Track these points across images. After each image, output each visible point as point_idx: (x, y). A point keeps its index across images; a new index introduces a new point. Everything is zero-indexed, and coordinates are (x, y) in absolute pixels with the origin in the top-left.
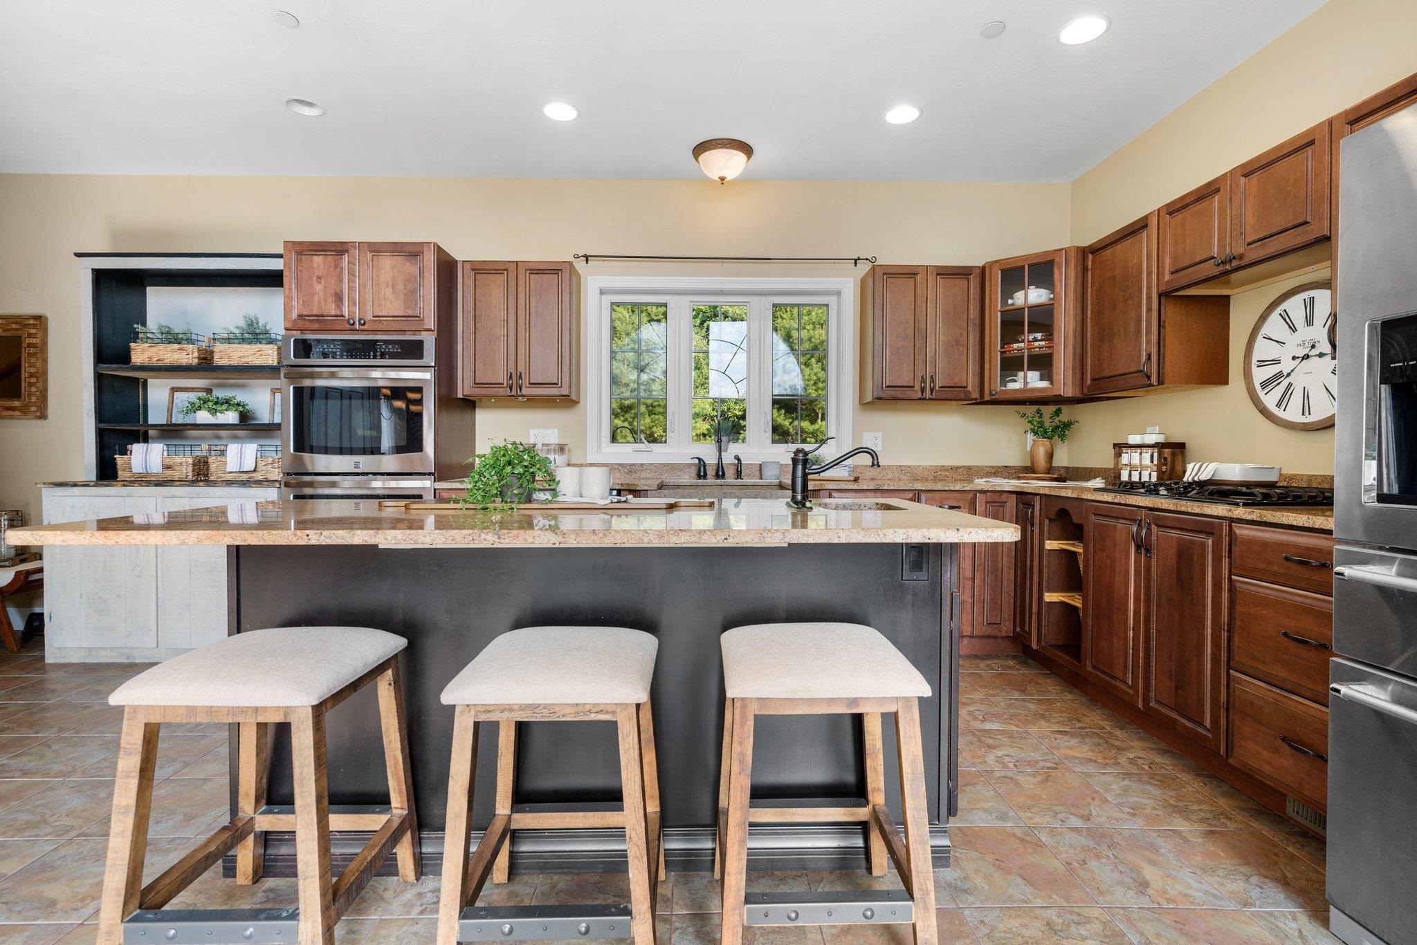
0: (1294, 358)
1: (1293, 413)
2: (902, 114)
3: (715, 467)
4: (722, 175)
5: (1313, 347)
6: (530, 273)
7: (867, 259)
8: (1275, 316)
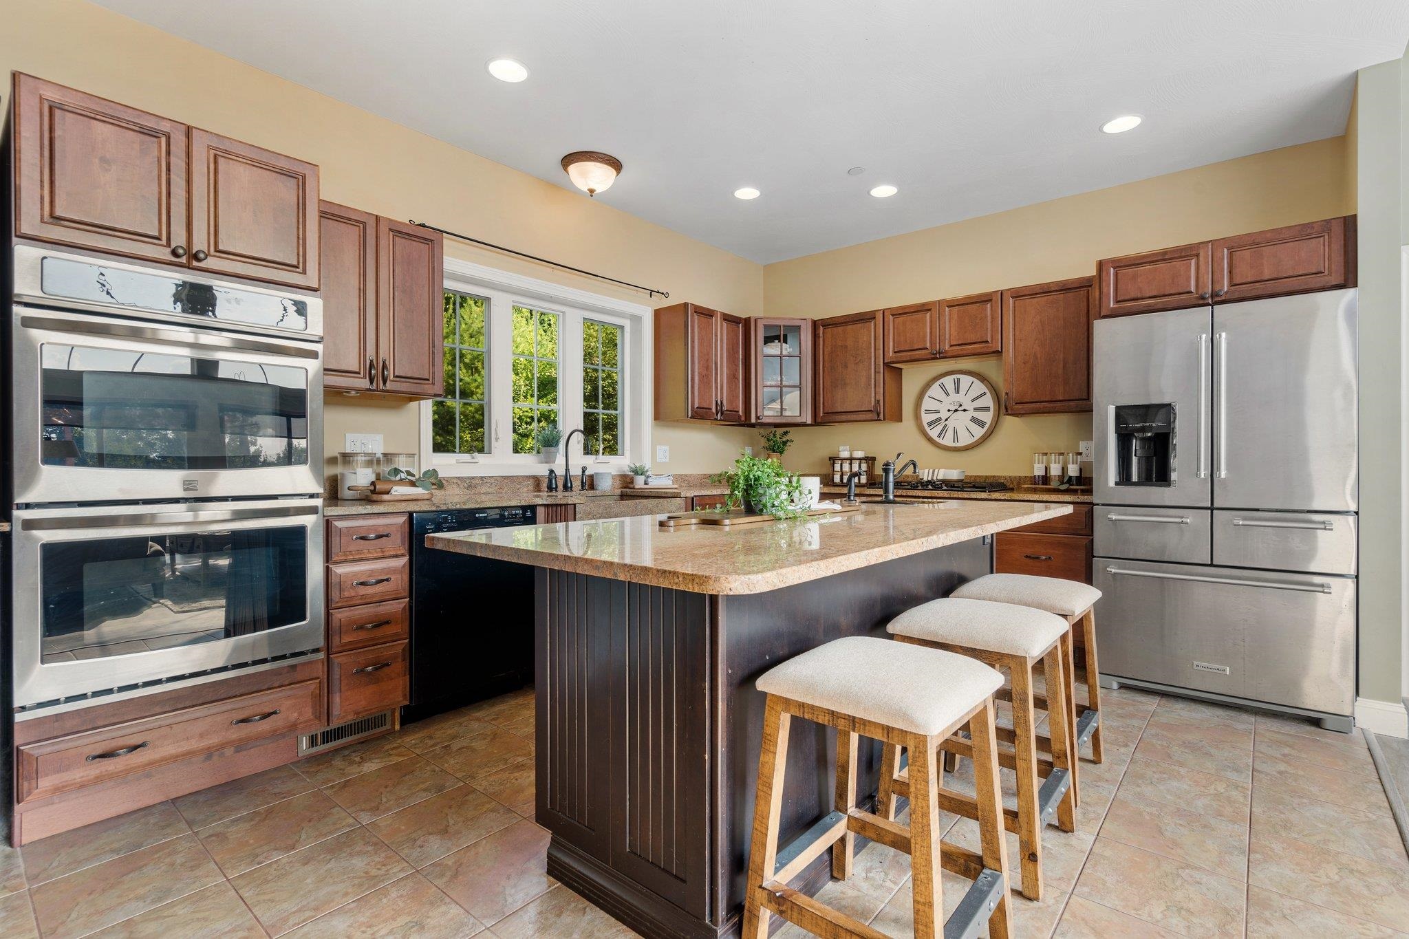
0: (949, 411)
1: (948, 441)
2: (747, 193)
3: (563, 478)
4: (592, 187)
5: (961, 405)
6: (393, 235)
7: (663, 294)
8: (936, 385)
